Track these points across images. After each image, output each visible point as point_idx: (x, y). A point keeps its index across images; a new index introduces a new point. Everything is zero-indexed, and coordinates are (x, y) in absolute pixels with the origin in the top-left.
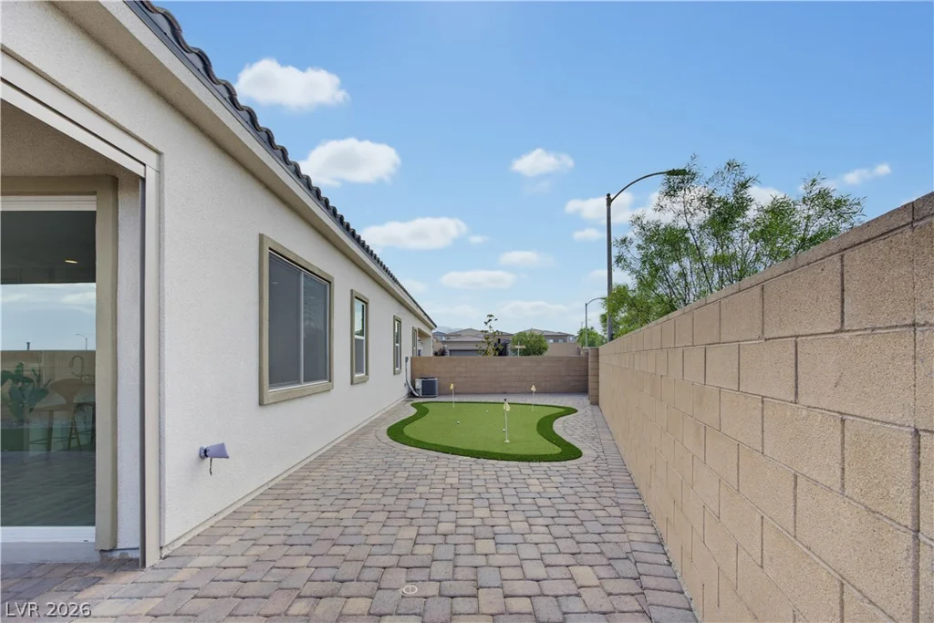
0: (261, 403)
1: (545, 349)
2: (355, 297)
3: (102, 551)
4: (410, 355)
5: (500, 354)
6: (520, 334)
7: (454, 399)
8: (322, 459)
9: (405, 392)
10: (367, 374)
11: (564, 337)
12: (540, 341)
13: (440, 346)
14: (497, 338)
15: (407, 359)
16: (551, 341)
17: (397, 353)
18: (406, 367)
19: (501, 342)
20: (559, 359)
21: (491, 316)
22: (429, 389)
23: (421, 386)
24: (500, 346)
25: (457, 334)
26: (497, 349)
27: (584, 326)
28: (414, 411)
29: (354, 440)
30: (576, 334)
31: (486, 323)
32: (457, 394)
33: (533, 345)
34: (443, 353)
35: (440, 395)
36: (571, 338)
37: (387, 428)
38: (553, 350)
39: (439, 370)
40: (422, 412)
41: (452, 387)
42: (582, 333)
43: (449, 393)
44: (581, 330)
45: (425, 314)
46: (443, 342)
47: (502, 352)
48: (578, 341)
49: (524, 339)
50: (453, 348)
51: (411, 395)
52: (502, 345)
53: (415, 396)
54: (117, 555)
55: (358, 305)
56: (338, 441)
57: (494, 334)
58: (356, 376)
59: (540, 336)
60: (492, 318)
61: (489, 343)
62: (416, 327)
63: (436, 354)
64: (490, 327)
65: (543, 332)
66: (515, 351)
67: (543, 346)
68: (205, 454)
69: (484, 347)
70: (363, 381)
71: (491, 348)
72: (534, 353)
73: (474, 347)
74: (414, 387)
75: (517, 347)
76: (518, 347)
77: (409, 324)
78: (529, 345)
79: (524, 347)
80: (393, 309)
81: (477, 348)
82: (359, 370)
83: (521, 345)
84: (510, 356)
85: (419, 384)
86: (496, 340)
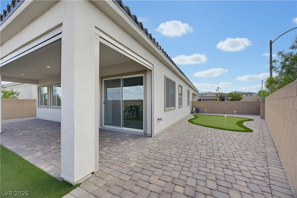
0: (165, 111)
1: (242, 99)
2: (180, 86)
3: (145, 134)
4: (191, 101)
5: (222, 101)
6: (229, 94)
7: (206, 114)
8: (174, 125)
9: (190, 111)
10: (182, 106)
11: (251, 94)
12: (239, 95)
13: (199, 98)
14: (220, 95)
15: (191, 102)
16: (245, 96)
17: (188, 100)
18: (191, 104)
19: (222, 96)
20: (247, 102)
21: (219, 88)
22: (197, 111)
23: (195, 110)
24: (222, 98)
25: (205, 94)
26: (221, 99)
27: (261, 89)
28: (194, 117)
29: (180, 122)
30: (257, 93)
31: (217, 90)
32: (207, 113)
33: (236, 97)
34: (200, 100)
35: (201, 113)
36: (255, 94)
37: (187, 120)
38: (245, 99)
39: (201, 105)
40: (196, 117)
41: (206, 110)
42: (260, 92)
43: (205, 112)
44: (259, 91)
45: (196, 89)
46: (200, 97)
47: (223, 100)
48: (258, 95)
49: (232, 95)
50: (205, 98)
51: (192, 112)
52: (223, 97)
53: (193, 113)
54: (146, 135)
55: (180, 87)
56: (176, 122)
57: (220, 94)
58: (180, 106)
59: (239, 94)
60: (219, 89)
61: (218, 97)
62: (193, 93)
63: (198, 101)
64: (218, 92)
65: (240, 92)
66: (228, 99)
67: (240, 97)
68: (158, 119)
69: (216, 98)
70: (181, 107)
71: (218, 99)
72: (236, 100)
73: (212, 98)
74: (193, 110)
75: (228, 98)
76: (230, 98)
77: (191, 91)
78: (234, 97)
79: (232, 98)
80: (188, 88)
81: (213, 99)
82: (180, 105)
83: (230, 97)
84: (226, 101)
85: (194, 109)
86: (220, 96)
